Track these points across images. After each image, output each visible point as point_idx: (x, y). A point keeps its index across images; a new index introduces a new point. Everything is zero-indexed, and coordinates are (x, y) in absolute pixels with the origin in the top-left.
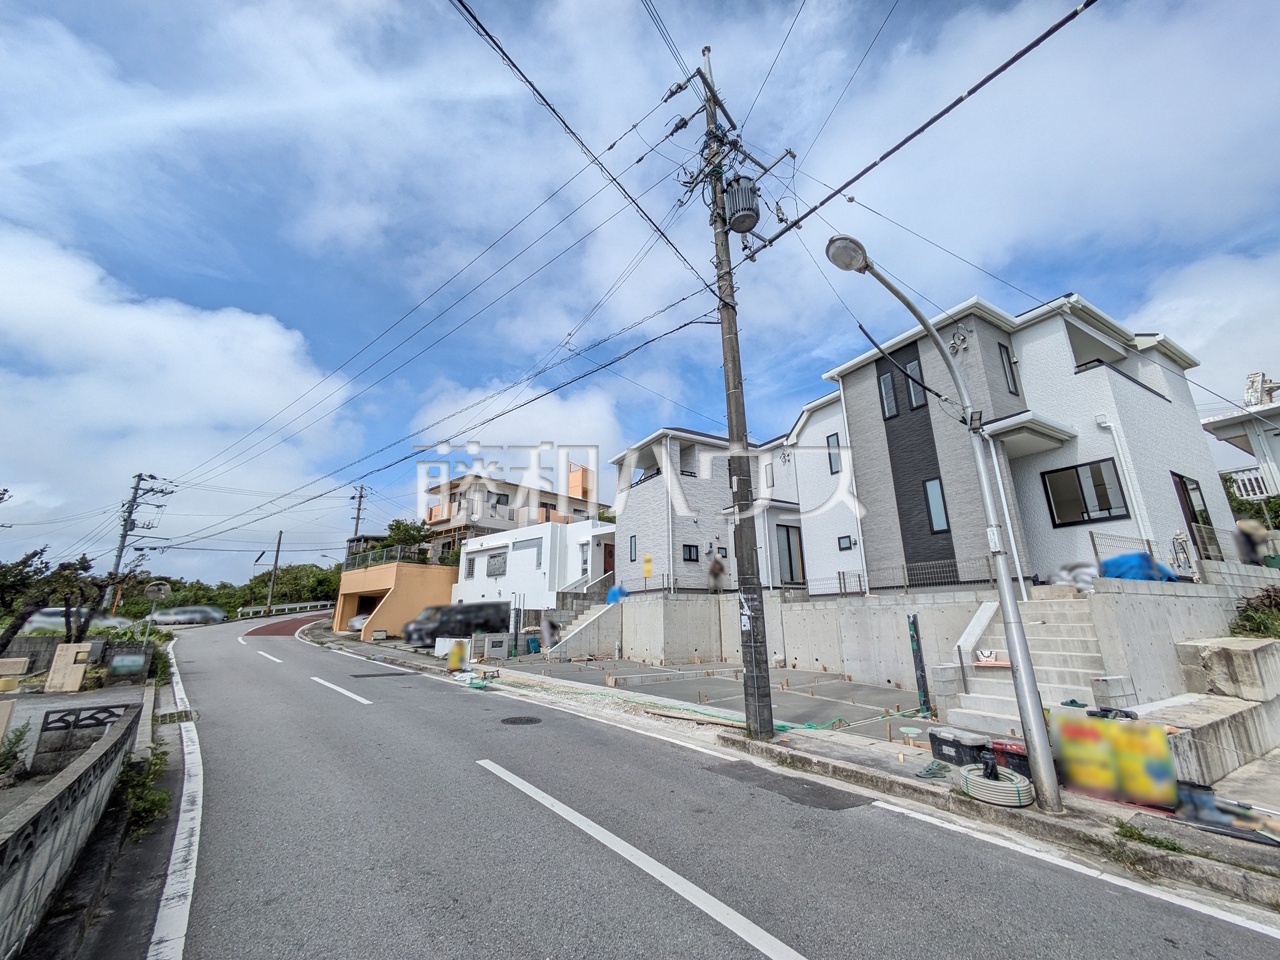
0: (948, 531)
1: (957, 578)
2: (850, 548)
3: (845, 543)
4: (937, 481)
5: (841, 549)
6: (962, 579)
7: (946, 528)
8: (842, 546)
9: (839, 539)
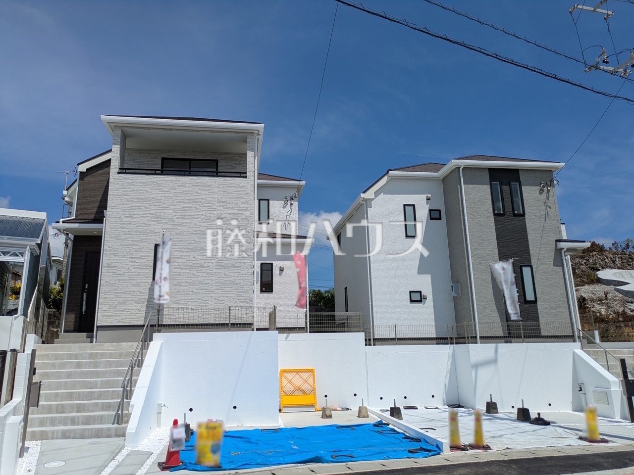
0: (535, 302)
1: (540, 333)
2: (420, 301)
3: (416, 297)
4: (529, 268)
5: (412, 301)
6: (543, 334)
7: (533, 299)
8: (413, 299)
9: (411, 292)
